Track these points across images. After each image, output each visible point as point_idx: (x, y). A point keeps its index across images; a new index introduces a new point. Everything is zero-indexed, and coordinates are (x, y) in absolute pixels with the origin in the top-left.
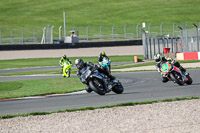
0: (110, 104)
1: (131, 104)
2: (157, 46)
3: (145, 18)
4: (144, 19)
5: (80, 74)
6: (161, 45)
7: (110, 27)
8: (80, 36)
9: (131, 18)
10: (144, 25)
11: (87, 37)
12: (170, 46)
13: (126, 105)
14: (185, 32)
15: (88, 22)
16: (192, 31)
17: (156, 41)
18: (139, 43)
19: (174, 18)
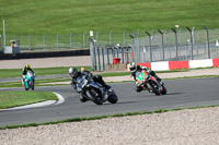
0: (55, 121)
1: (78, 120)
2: (106, 56)
3: (93, 25)
4: (92, 27)
5: (74, 83)
6: (111, 56)
7: (54, 35)
8: (21, 46)
9: (77, 26)
10: (91, 34)
11: (28, 46)
12: (120, 56)
13: (73, 121)
14: (137, 41)
15: (31, 30)
16: (145, 40)
17: (105, 51)
18: (87, 53)
19: (125, 25)
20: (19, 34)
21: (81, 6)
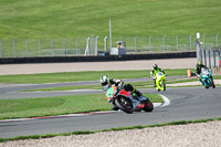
0: (160, 123)
1: (183, 123)
2: (212, 59)
4: (198, 29)
6: (217, 57)
7: (161, 37)
8: (128, 48)
9: (184, 27)
10: (198, 35)
11: (135, 48)
13: (178, 123)
15: (137, 32)
17: (212, 53)
18: (193, 55)
20: (125, 36)
21: (188, 7)
